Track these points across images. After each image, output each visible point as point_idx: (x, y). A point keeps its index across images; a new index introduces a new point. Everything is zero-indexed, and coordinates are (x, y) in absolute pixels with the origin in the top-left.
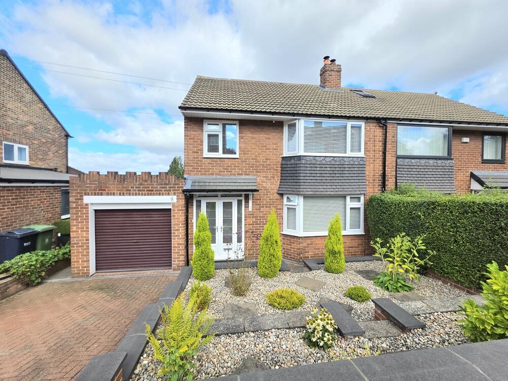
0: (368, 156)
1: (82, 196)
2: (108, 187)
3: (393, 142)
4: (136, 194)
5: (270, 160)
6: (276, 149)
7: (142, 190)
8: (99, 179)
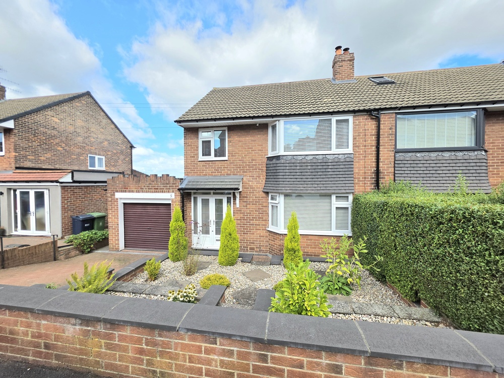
0: (358, 152)
1: (114, 193)
2: (129, 186)
3: (390, 134)
4: (147, 192)
5: (256, 160)
6: (261, 150)
7: (151, 189)
8: (124, 181)
